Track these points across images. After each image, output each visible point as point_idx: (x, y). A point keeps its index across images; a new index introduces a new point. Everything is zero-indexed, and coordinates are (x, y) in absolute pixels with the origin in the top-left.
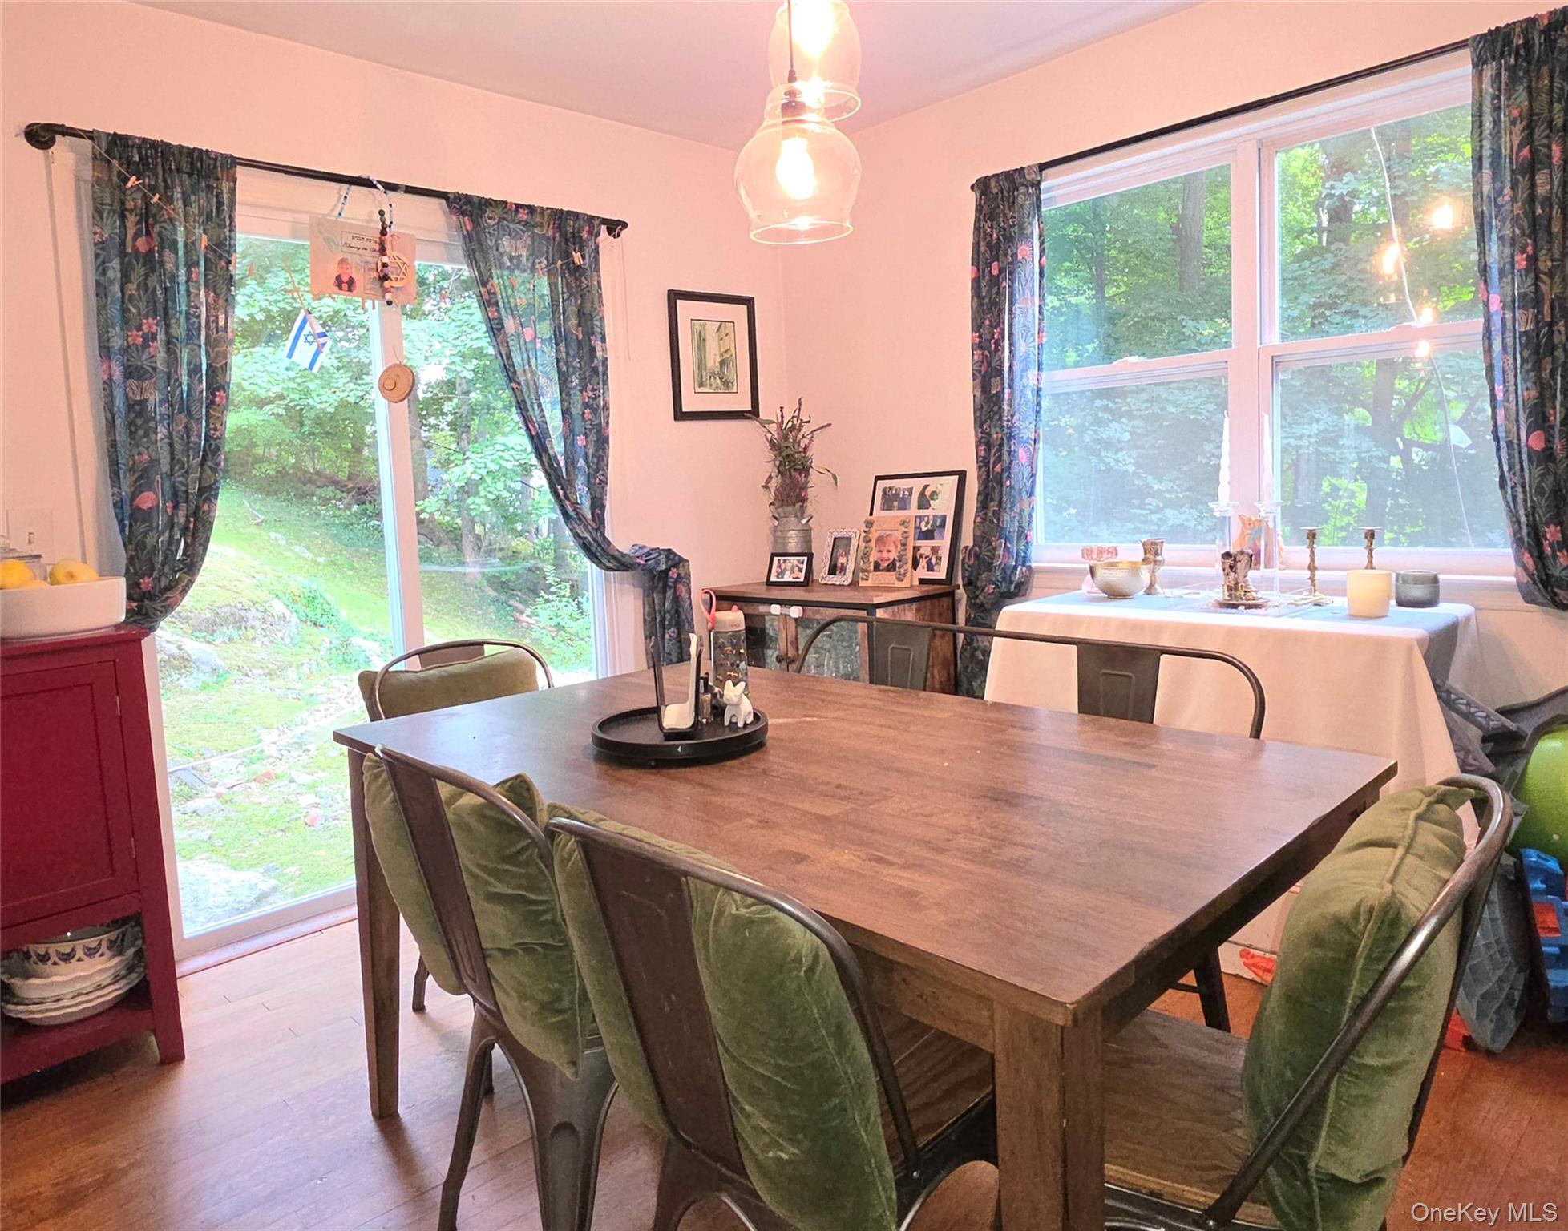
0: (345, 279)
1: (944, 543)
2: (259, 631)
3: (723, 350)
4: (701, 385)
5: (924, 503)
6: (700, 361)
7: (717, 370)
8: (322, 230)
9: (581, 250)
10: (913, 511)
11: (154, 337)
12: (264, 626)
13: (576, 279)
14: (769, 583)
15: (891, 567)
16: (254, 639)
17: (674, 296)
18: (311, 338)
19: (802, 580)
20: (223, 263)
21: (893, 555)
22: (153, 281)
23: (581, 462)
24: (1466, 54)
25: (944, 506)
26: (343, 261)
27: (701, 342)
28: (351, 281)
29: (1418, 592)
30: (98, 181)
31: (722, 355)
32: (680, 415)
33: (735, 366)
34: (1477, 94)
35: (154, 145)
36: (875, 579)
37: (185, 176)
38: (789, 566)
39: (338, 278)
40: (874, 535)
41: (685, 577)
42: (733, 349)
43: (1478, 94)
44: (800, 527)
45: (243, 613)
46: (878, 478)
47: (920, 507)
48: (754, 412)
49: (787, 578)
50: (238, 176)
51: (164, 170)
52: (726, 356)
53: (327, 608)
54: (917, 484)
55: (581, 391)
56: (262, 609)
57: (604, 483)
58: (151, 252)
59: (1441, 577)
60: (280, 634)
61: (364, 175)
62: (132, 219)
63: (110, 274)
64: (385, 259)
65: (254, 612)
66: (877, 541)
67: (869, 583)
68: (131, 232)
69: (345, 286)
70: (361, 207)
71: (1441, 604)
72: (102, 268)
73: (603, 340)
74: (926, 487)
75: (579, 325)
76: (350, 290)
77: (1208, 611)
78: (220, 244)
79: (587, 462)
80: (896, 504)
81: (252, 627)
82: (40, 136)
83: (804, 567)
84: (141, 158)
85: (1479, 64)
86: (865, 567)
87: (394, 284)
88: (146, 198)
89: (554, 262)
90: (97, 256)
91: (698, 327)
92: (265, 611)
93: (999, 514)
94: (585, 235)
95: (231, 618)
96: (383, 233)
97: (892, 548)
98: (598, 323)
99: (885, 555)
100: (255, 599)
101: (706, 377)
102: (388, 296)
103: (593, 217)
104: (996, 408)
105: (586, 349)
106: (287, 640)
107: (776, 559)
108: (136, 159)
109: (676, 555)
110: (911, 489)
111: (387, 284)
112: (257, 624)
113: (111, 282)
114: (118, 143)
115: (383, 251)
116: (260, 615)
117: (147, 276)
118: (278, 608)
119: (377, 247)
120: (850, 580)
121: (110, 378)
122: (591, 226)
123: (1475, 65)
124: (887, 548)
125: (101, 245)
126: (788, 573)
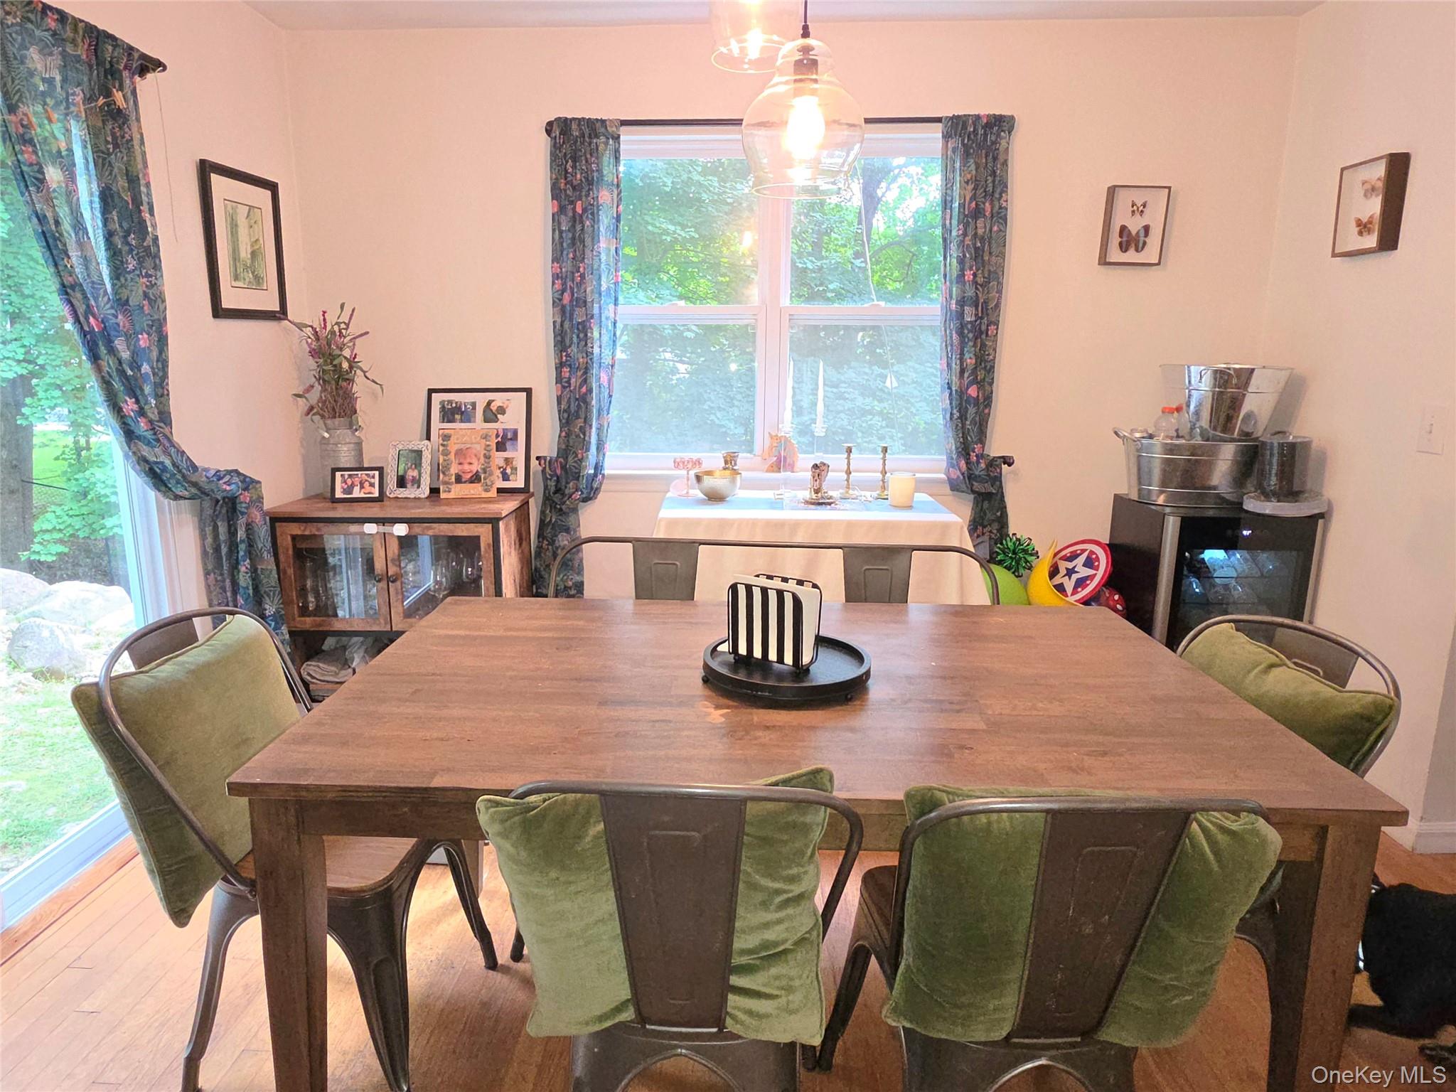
1: (518, 454)
3: (253, 240)
4: (237, 278)
5: (491, 415)
6: (234, 250)
7: (249, 262)
9: (121, 88)
10: (479, 423)
13: (119, 127)
14: (334, 501)
15: (475, 479)
17: (205, 167)
19: (376, 495)
21: (476, 467)
23: (146, 368)
24: (940, 127)
25: (513, 418)
27: (233, 227)
31: (252, 246)
32: (218, 312)
36: (457, 491)
38: (357, 481)
41: (257, 497)
42: (261, 239)
43: (945, 157)
46: (432, 391)
47: (486, 420)
48: (283, 313)
49: (355, 494)
54: (481, 399)
55: (140, 277)
66: (457, 454)
67: (451, 495)
73: (151, 212)
74: (492, 401)
75: (129, 188)
77: (798, 508)
79: (153, 369)
80: (458, 417)
83: (376, 481)
85: (946, 137)
86: (446, 479)
91: (229, 208)
93: (585, 430)
94: (122, 69)
97: (474, 461)
98: (145, 190)
99: (466, 467)
101: (240, 270)
103: (132, 48)
104: (582, 336)
105: (136, 221)
107: (338, 474)
109: (246, 476)
110: (474, 402)
120: (428, 493)
122: (130, 58)
123: (944, 136)
124: (468, 460)
126: (357, 489)
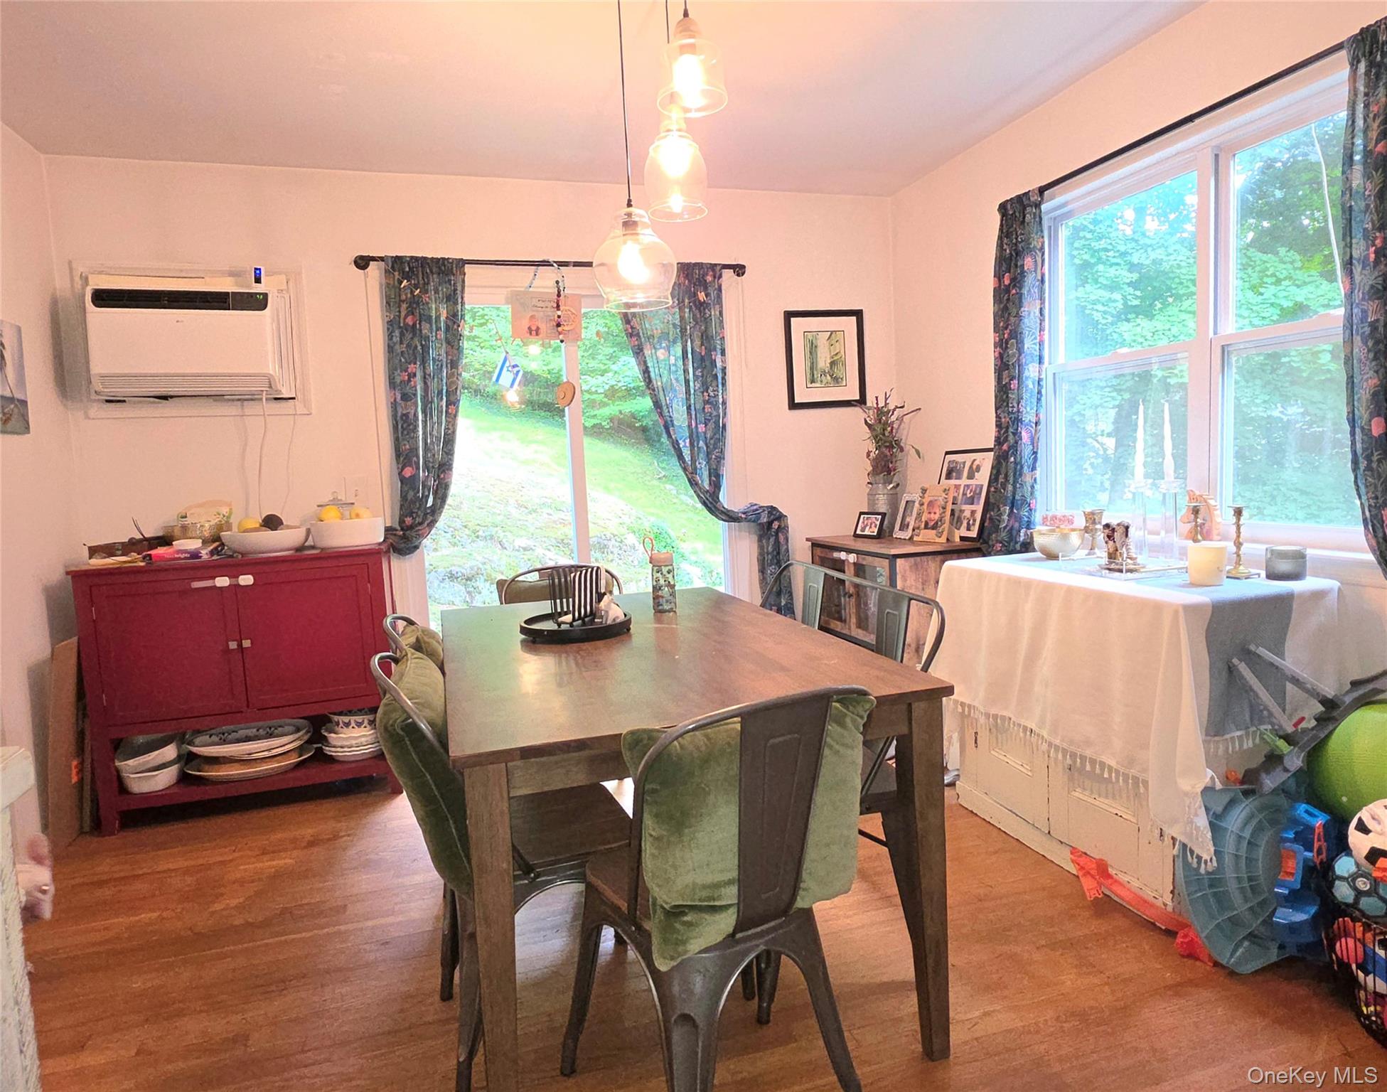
0: (534, 328)
2: (616, 555)
3: (833, 353)
4: (813, 381)
5: (971, 474)
6: (812, 363)
7: (828, 369)
8: (518, 300)
9: (706, 289)
10: (964, 480)
11: (415, 375)
12: (620, 552)
13: (700, 312)
14: (856, 536)
15: (935, 526)
16: (612, 561)
17: (789, 315)
18: (510, 369)
19: (875, 534)
20: (455, 327)
21: (938, 516)
22: (416, 341)
23: (701, 444)
24: (1343, 54)
26: (532, 317)
27: (813, 348)
28: (538, 329)
29: (1284, 566)
30: (388, 284)
31: (832, 357)
32: (793, 405)
33: (844, 364)
34: (1352, 92)
35: (416, 259)
37: (435, 276)
38: (870, 523)
39: (529, 328)
40: (926, 501)
41: (784, 528)
42: (842, 353)
43: (1354, 92)
44: (886, 491)
45: (606, 542)
46: (947, 453)
47: (968, 477)
48: (862, 401)
49: (867, 532)
50: (466, 270)
51: (423, 274)
52: (835, 358)
53: (669, 541)
55: (703, 393)
56: (619, 540)
57: (720, 458)
58: (414, 325)
59: (1310, 552)
60: (631, 559)
61: (545, 258)
62: (404, 306)
63: (394, 339)
64: (559, 313)
65: (613, 541)
66: (928, 505)
67: (919, 539)
68: (403, 314)
69: (534, 333)
70: (545, 281)
71: (1308, 578)
72: (390, 337)
73: (723, 353)
74: (975, 460)
75: (702, 344)
76: (537, 334)
77: (1090, 574)
78: (455, 315)
79: (706, 444)
80: (954, 475)
81: (612, 552)
82: (362, 263)
83: (878, 523)
84: (409, 268)
85: (1354, 63)
87: (566, 328)
88: (412, 292)
89: (683, 301)
90: (388, 329)
91: (810, 337)
92: (621, 542)
93: (1005, 485)
94: (709, 278)
95: (598, 545)
96: (559, 295)
98: (718, 342)
99: (932, 516)
100: (616, 533)
101: (817, 375)
102: (561, 337)
103: (716, 265)
104: (1005, 397)
105: (708, 363)
106: (636, 563)
108: (407, 269)
109: (778, 511)
110: (965, 462)
111: (560, 329)
112: (616, 551)
113: (395, 344)
114: (397, 260)
115: (558, 307)
116: (617, 544)
117: (412, 338)
118: (631, 539)
119: (555, 305)
120: (910, 535)
121: (395, 400)
122: (713, 270)
123: (1352, 65)
124: (934, 510)
125: (390, 323)
126: (868, 528)
